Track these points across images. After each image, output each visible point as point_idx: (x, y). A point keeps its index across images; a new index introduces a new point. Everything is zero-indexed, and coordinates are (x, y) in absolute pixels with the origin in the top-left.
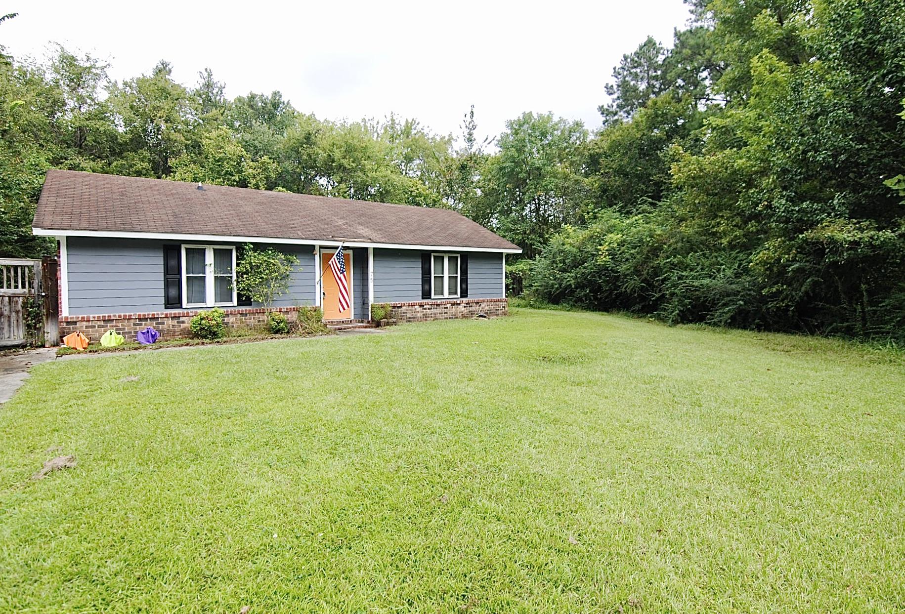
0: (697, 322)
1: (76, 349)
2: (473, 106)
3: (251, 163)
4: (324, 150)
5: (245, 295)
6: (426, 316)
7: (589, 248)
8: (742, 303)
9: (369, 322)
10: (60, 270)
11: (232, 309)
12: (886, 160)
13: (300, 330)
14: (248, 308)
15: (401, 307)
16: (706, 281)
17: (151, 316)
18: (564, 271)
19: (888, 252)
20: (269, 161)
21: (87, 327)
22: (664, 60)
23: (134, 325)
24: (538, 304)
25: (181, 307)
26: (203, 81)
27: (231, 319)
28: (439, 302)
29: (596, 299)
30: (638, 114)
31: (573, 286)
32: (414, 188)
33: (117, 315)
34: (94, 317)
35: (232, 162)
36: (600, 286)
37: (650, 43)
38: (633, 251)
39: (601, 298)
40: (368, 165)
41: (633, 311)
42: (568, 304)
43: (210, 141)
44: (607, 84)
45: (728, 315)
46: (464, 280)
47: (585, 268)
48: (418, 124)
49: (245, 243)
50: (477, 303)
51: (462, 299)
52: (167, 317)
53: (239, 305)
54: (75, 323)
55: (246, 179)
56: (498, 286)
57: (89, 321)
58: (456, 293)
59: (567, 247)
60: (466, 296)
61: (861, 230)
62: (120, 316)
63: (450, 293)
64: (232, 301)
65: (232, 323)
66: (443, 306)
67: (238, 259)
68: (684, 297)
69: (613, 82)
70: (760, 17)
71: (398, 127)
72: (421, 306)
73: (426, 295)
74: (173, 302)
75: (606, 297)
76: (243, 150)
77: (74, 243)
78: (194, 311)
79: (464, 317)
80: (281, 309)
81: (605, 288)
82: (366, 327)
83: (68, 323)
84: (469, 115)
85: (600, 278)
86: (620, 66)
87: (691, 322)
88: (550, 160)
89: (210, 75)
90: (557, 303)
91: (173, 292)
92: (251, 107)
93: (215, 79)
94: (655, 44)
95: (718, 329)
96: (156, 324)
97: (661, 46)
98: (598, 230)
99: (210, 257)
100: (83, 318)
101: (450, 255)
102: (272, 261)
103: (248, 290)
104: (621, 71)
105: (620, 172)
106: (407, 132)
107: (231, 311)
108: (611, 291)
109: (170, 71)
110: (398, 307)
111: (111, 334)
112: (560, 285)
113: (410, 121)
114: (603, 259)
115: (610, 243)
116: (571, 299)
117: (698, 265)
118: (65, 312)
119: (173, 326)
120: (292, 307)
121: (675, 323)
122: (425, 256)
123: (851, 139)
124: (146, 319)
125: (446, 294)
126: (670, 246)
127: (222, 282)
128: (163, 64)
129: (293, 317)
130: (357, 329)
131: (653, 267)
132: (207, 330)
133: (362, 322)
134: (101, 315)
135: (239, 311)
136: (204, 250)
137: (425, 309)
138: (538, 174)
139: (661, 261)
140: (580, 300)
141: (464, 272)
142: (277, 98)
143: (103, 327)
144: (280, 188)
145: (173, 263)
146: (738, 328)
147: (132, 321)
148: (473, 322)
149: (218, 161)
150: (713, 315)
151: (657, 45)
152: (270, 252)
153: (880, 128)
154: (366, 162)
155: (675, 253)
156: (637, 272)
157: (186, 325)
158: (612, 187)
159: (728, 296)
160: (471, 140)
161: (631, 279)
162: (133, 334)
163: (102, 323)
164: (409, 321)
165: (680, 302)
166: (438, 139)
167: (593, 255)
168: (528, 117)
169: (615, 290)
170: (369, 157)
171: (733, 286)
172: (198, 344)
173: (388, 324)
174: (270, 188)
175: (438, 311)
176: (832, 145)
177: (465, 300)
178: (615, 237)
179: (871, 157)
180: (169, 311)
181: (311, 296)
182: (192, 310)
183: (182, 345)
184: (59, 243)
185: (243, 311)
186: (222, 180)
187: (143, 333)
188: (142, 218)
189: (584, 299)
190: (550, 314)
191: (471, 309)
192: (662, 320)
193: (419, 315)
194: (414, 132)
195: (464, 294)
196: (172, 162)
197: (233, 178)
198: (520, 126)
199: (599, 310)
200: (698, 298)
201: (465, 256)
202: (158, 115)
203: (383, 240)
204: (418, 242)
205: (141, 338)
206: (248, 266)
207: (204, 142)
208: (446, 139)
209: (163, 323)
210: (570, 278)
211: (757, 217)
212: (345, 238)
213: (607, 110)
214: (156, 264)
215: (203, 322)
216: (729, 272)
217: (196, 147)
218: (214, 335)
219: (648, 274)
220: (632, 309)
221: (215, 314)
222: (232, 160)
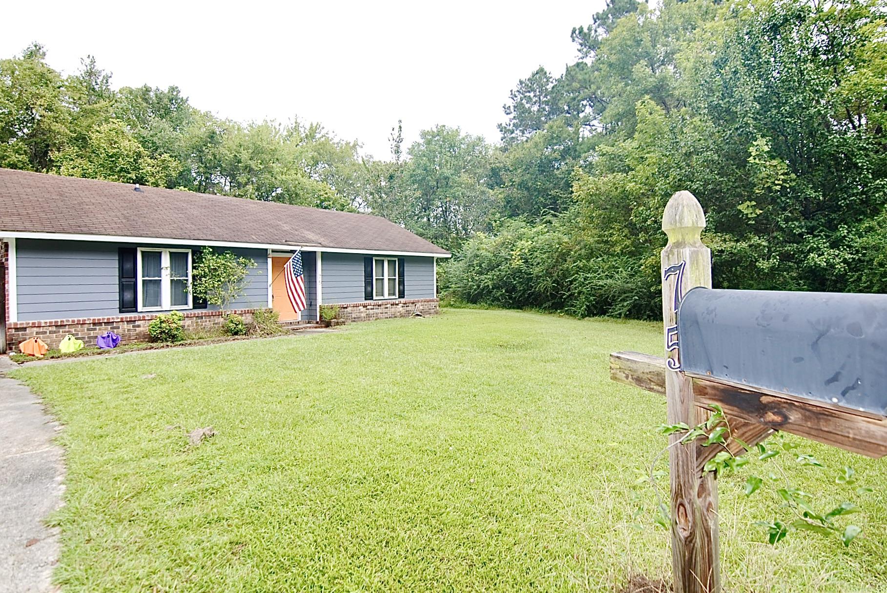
0: (601, 315)
1: (34, 355)
2: (400, 121)
3: (149, 161)
4: (230, 150)
5: (201, 298)
6: (369, 316)
7: (503, 254)
8: (637, 298)
9: (317, 323)
10: (8, 274)
11: (188, 312)
12: (738, 190)
13: (259, 331)
14: (204, 311)
15: (346, 308)
16: (609, 281)
17: (106, 321)
18: (481, 273)
19: (741, 258)
20: (170, 159)
21: (37, 334)
22: (553, 88)
23: (88, 330)
24: (458, 304)
25: (136, 311)
26: (85, 68)
27: (188, 322)
28: (380, 302)
29: (511, 298)
30: (537, 135)
31: (491, 287)
32: (322, 193)
33: (70, 320)
34: (46, 323)
35: (128, 159)
36: (514, 287)
37: (541, 71)
38: (544, 256)
39: (516, 297)
40: (277, 167)
41: (545, 308)
42: (486, 303)
43: (100, 136)
44: (505, 105)
45: (627, 308)
46: (402, 283)
47: (499, 270)
48: (323, 128)
49: (204, 247)
50: (412, 303)
51: (400, 300)
52: (122, 321)
53: (194, 308)
54: (25, 329)
55: (143, 177)
56: (430, 287)
57: (40, 327)
58: (394, 294)
59: (484, 253)
60: (404, 297)
61: (725, 241)
62: (73, 321)
63: (389, 294)
64: (187, 304)
65: (188, 326)
66: (384, 306)
67: (194, 262)
68: (590, 294)
69: (510, 103)
70: (638, 66)
71: (302, 130)
72: (364, 307)
73: (369, 296)
74: (128, 306)
75: (521, 296)
76: (140, 146)
77: (23, 245)
78: (150, 314)
79: (402, 316)
80: (235, 311)
81: (520, 288)
82: (316, 328)
83: (17, 329)
84: (397, 129)
85: (515, 280)
86: (517, 89)
87: (594, 315)
88: (457, 171)
89: (93, 62)
90: (475, 303)
91: (128, 296)
92: (145, 100)
93: (98, 66)
94: (546, 73)
95: (620, 320)
96: (111, 328)
97: (550, 76)
98: (509, 237)
99: (166, 261)
100: (33, 323)
101: (389, 259)
102: (229, 264)
103: (206, 293)
104: (517, 94)
105: (522, 185)
106: (311, 136)
107: (187, 314)
108: (525, 291)
109: (44, 54)
110: (344, 308)
111: (69, 339)
112: (479, 286)
113: (314, 125)
114: (517, 263)
115: (521, 249)
116: (488, 299)
117: (599, 268)
118: (13, 317)
119: (128, 330)
120: (247, 309)
121: (583, 316)
122: (367, 260)
123: (716, 174)
124: (100, 324)
125: (386, 296)
126: (575, 252)
127: (178, 285)
128: (36, 46)
129: (248, 319)
130: (308, 330)
131: (562, 270)
132: (167, 333)
133: (309, 323)
134: (53, 320)
135: (195, 314)
136: (160, 253)
137: (368, 309)
138: (445, 182)
139: (569, 265)
140: (497, 299)
141: (402, 275)
142: (175, 93)
143: (55, 332)
144: (182, 188)
145: (128, 266)
146: (634, 319)
147: (86, 326)
148: (411, 321)
149: (111, 157)
150: (614, 309)
151: (548, 74)
152: (228, 255)
153: (735, 167)
154: (274, 165)
155: (580, 258)
156: (549, 274)
157: (141, 329)
158: (515, 198)
159: (625, 293)
160: (398, 152)
161: (543, 280)
162: (87, 339)
163: (54, 329)
164: (354, 321)
165: (587, 299)
166: (344, 143)
167: (506, 259)
168: (441, 130)
169: (528, 290)
170: (277, 159)
171: (629, 285)
172: (163, 347)
173: (337, 324)
174: (171, 185)
175: (379, 311)
176: (703, 178)
177: (402, 300)
178: (526, 244)
179: (729, 187)
180: (124, 315)
181: (263, 298)
182: (147, 314)
183: (146, 349)
184: (6, 245)
185: (199, 314)
186: (116, 176)
187: (104, 338)
188: (95, 220)
189: (500, 298)
190: (470, 312)
191: (408, 309)
192: (572, 314)
193: (363, 315)
194: (318, 136)
195: (402, 295)
196: (54, 155)
197: (129, 175)
198: (434, 137)
199: (514, 308)
200: (601, 295)
201: (402, 260)
202: (38, 103)
203: (331, 245)
204: (363, 246)
205: (102, 343)
206: (206, 270)
207: (94, 136)
208: (351, 145)
209: (118, 328)
210: (487, 280)
211: (646, 230)
212: (297, 242)
213: (505, 128)
214: (111, 267)
215: (164, 325)
216: (624, 274)
217: (82, 140)
218: (174, 338)
219: (558, 276)
220: (544, 306)
221: (174, 317)
222: (127, 156)
